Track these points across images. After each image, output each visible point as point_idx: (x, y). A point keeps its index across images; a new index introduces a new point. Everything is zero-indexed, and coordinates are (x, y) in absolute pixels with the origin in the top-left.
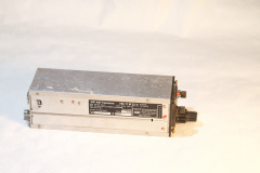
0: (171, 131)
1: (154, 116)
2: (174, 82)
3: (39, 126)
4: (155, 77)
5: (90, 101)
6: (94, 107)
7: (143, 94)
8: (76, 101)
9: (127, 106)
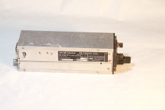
0: (114, 70)
1: (103, 61)
2: (115, 37)
3: (24, 70)
4: (101, 34)
5: (59, 52)
6: (62, 56)
7: (95, 46)
8: (50, 52)
9: (84, 55)
